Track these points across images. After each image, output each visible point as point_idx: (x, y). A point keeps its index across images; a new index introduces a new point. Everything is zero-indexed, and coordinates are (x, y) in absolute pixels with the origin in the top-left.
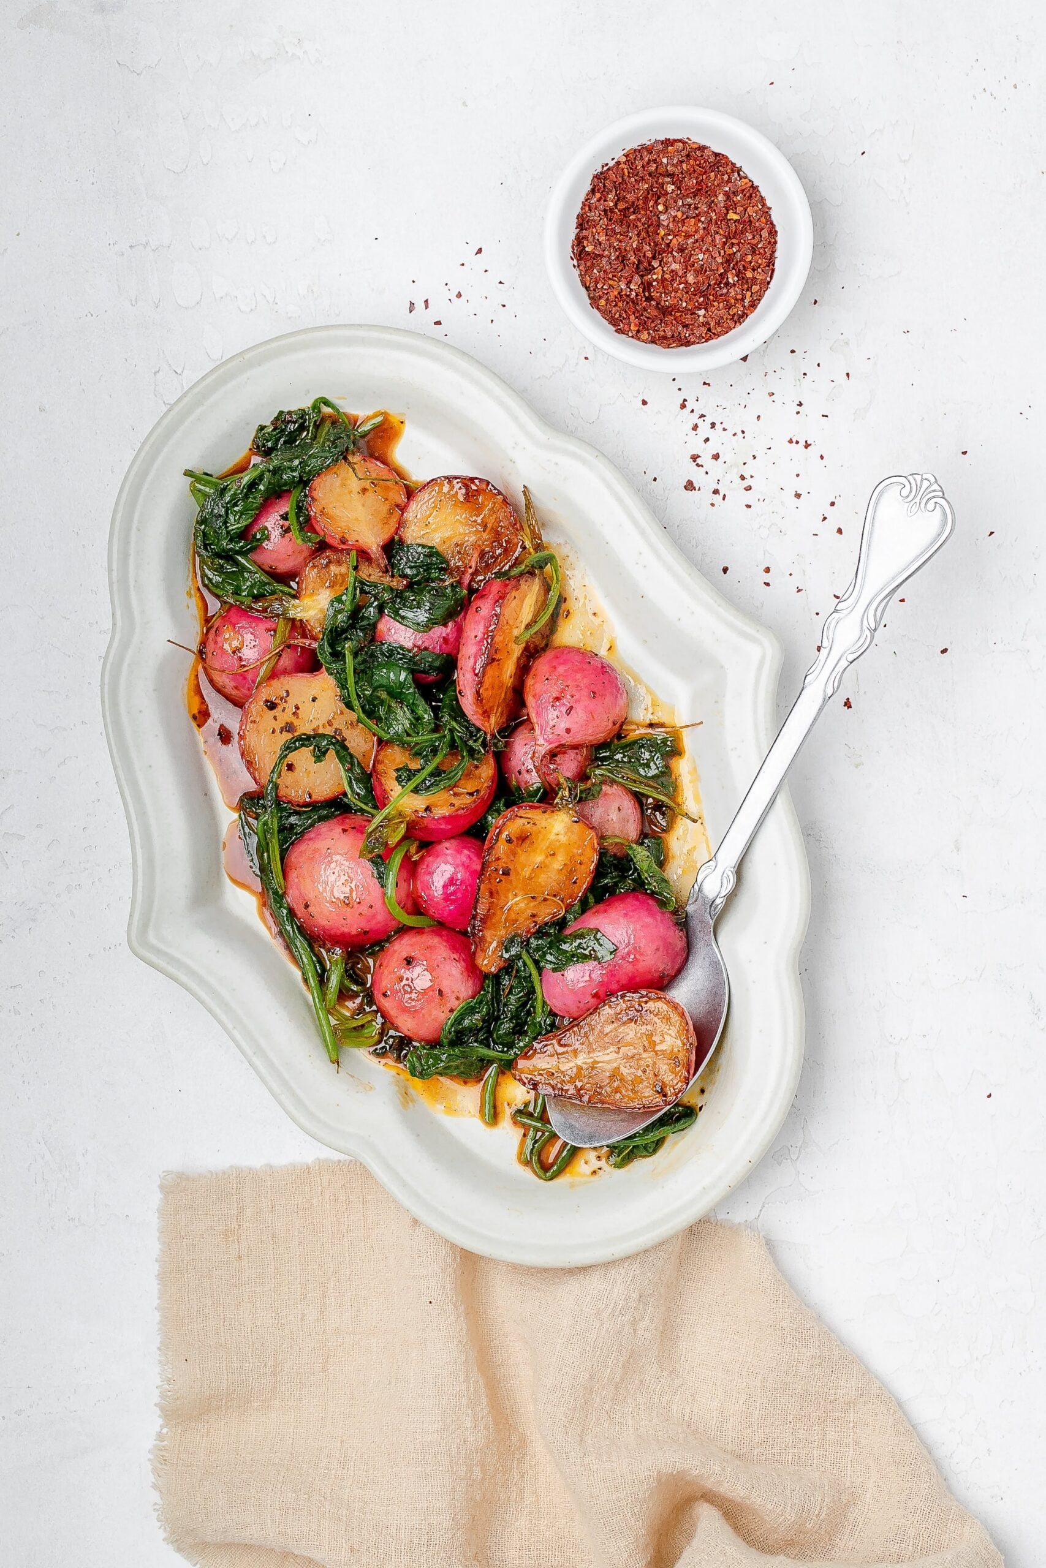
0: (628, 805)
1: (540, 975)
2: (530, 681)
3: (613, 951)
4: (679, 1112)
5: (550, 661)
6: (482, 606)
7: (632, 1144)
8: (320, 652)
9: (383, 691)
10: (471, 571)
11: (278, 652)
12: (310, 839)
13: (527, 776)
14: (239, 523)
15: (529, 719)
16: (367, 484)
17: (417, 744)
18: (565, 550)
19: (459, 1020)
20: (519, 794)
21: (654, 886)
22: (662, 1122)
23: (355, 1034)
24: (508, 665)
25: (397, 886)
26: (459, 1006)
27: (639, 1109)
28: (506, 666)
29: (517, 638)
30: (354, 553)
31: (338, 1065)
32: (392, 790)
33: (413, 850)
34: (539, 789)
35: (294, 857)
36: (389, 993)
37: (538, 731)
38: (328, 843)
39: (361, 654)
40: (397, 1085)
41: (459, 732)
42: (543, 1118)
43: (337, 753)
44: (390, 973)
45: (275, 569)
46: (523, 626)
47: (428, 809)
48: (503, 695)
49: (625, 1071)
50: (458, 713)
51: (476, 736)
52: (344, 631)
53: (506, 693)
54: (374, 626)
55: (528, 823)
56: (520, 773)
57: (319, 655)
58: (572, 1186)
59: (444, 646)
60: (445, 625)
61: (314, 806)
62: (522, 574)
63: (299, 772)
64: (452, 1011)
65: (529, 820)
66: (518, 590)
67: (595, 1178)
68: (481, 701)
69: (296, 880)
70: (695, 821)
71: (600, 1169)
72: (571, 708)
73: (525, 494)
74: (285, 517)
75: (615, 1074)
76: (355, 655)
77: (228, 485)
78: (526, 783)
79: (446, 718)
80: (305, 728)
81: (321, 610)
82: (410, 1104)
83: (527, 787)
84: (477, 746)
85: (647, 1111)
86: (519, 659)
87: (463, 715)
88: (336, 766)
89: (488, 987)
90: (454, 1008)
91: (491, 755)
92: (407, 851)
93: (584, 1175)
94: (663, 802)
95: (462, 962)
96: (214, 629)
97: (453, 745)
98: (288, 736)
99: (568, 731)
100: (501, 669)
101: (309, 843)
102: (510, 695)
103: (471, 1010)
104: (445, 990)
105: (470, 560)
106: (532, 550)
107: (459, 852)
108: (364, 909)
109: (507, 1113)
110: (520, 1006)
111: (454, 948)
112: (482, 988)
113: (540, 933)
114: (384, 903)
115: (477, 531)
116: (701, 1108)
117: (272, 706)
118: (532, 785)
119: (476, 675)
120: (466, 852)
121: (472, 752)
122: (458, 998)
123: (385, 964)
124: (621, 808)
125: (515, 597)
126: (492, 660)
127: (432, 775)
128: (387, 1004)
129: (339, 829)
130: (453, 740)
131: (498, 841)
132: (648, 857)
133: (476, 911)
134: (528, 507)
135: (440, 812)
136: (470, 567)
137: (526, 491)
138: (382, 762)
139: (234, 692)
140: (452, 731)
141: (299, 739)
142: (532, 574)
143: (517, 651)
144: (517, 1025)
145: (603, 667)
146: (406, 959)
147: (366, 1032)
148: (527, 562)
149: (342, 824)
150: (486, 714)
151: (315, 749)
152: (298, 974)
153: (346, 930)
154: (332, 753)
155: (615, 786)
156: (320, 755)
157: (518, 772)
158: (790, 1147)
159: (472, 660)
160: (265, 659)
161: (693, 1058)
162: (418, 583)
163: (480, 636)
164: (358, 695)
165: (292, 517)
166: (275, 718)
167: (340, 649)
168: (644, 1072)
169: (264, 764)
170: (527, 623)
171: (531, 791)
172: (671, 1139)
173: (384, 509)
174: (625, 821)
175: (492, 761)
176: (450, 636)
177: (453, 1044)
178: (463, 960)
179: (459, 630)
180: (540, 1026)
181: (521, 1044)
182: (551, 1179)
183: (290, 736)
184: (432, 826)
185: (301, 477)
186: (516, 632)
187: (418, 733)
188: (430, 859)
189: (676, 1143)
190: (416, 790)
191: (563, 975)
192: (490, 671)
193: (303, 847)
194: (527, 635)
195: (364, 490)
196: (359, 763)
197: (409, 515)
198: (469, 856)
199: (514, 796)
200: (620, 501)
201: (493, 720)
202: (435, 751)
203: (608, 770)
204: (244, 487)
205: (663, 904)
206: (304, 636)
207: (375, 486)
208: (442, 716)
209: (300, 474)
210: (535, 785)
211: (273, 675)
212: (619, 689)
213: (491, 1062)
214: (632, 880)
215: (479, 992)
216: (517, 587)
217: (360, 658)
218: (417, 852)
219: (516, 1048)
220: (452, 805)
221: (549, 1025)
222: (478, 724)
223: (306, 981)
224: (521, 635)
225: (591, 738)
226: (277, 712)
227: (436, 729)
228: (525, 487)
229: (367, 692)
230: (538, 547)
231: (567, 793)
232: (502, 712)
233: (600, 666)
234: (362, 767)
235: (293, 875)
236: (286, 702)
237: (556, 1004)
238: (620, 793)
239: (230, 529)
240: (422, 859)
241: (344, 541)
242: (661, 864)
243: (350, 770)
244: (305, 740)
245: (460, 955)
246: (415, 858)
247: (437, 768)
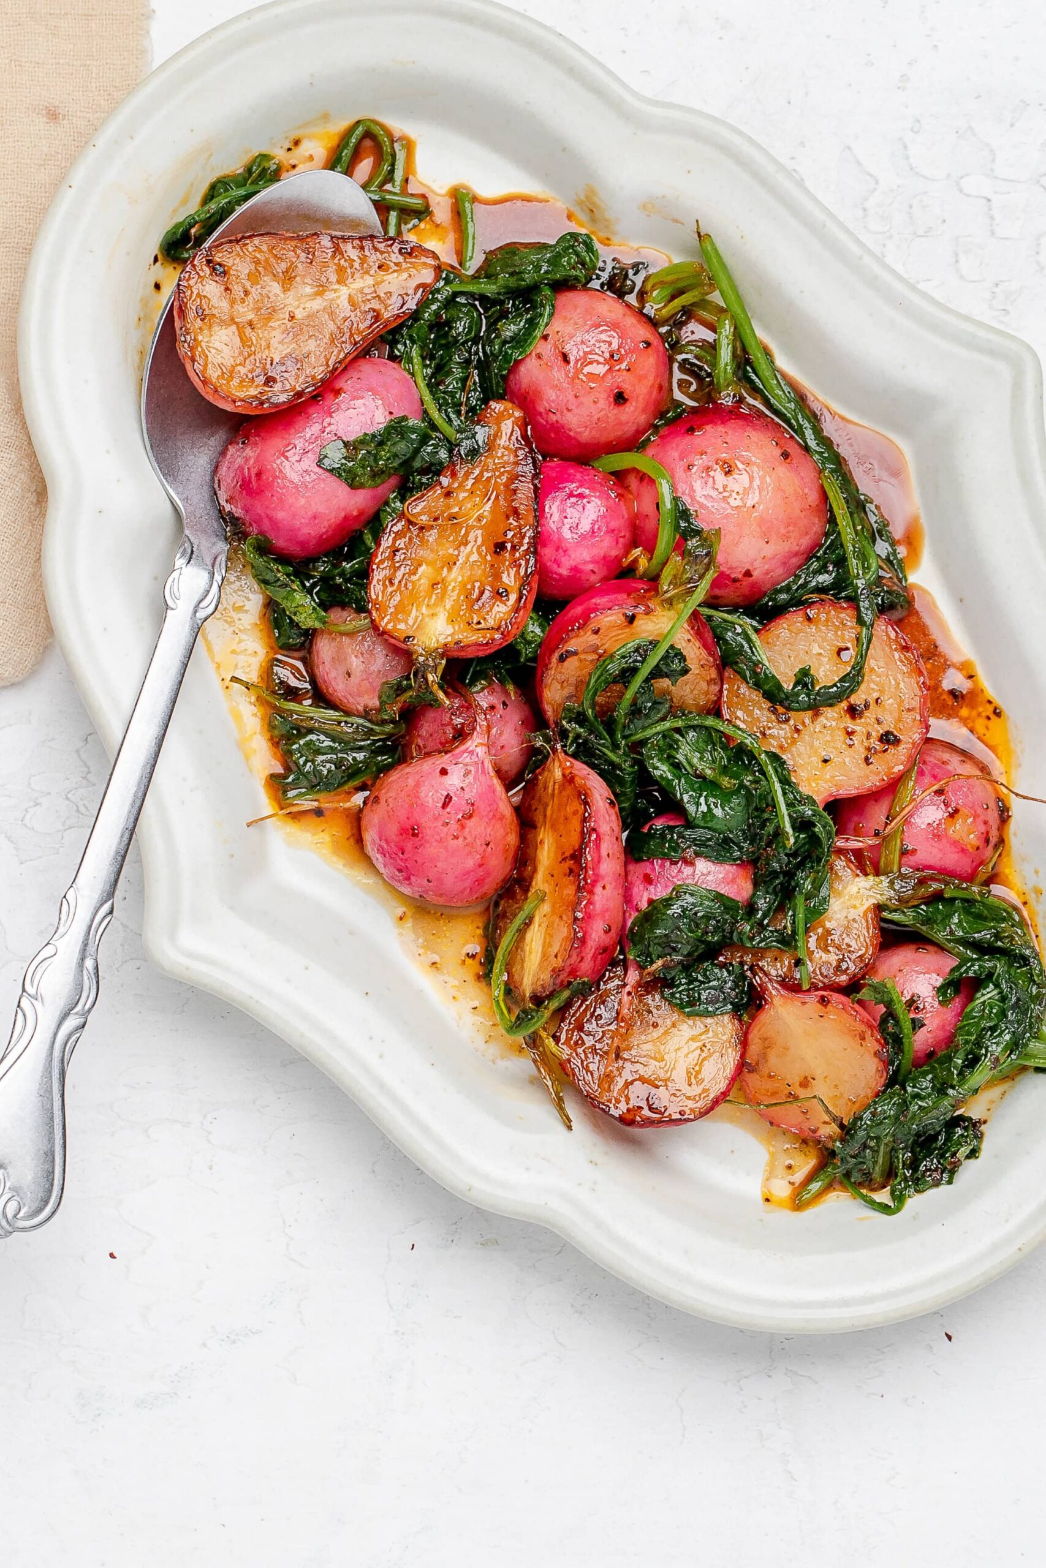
0: (337, 685)
1: (425, 412)
2: (512, 839)
3: (323, 459)
4: (187, 250)
5: (488, 874)
6: (603, 936)
7: (247, 188)
8: (830, 826)
9: (727, 788)
10: (628, 988)
11: (891, 822)
12: (796, 554)
13: (493, 700)
14: (983, 1003)
15: (508, 788)
16: (802, 1093)
17: (663, 719)
18: (493, 1050)
19: (532, 324)
20: (500, 673)
21: (280, 573)
22: (211, 224)
23: (681, 285)
24: (548, 859)
25: (658, 504)
26: (538, 346)
27: (245, 237)
28: (552, 855)
29: (543, 900)
30: (806, 987)
31: (699, 234)
32: (689, 640)
33: (643, 563)
34: (473, 683)
35: (817, 526)
36: (641, 345)
37: (489, 766)
38: (769, 550)
39: (769, 835)
40: (606, 220)
41: (603, 745)
42: (382, 208)
43: (780, 687)
44: (645, 377)
45: (919, 948)
46: (537, 920)
47: (631, 619)
48: (549, 813)
49: (275, 288)
50: (609, 775)
51: (578, 745)
52: (800, 866)
53: (545, 816)
54: (756, 885)
55: (479, 623)
56: (504, 704)
57: (831, 823)
58: (326, 117)
59: (648, 871)
60: (651, 902)
61: (798, 603)
62: (551, 996)
63: (829, 650)
64: (545, 337)
65: (479, 626)
66: (553, 970)
67: (295, 135)
68: (579, 794)
69: (806, 491)
70: (234, 679)
71: (289, 149)
72: (444, 806)
73: (570, 1121)
74: (917, 1025)
75: (288, 279)
76: (778, 833)
77: (1009, 1055)
78: (492, 692)
79: (626, 765)
80: (832, 716)
81: (839, 894)
82: (583, 198)
83: (489, 684)
84: (573, 728)
85: (233, 236)
86: (535, 870)
87: (602, 774)
88: (777, 668)
89: (498, 383)
90: (542, 341)
91: (551, 722)
92: (651, 559)
93: (310, 137)
94: (286, 699)
95: (542, 410)
96: (992, 844)
97: (610, 726)
98: (857, 699)
99: (444, 772)
100: (559, 846)
101: (797, 548)
102: (539, 818)
103: (520, 341)
104: (559, 365)
105: (631, 1004)
106: (544, 1034)
107: (575, 569)
108: (699, 462)
109: (442, 213)
110: (445, 364)
111: (557, 428)
112: (505, 378)
113: (435, 469)
114: (673, 477)
115: (629, 1049)
116: (156, 260)
117: (888, 739)
118: (483, 689)
119: (594, 830)
120: (564, 572)
121: (580, 719)
122: (539, 357)
123: (655, 392)
124: (347, 676)
125: (556, 956)
126: (576, 856)
127: (634, 671)
128: (643, 332)
129: (755, 574)
130: (612, 734)
131: (520, 589)
132: (295, 614)
133: (535, 486)
134: (560, 1099)
135: (610, 619)
136: (629, 993)
137: (567, 1123)
138: (710, 682)
139: (946, 756)
140: (615, 746)
141: (839, 697)
142: (538, 1000)
143: (540, 882)
144: (446, 334)
145: (408, 878)
146: (625, 400)
147: (667, 292)
148: (547, 1014)
149: (753, 586)
150: (569, 779)
151: (813, 686)
152: (782, 362)
153: (721, 429)
154: (788, 686)
155: (361, 708)
156: (804, 678)
157: (507, 705)
159: (604, 853)
160: (910, 807)
161: (177, 324)
162: (702, 958)
163: (598, 890)
164: (763, 772)
165: (907, 1026)
166: (878, 722)
167: (802, 836)
168: (246, 293)
169: (883, 650)
170: (532, 927)
171: (484, 679)
172: (193, 207)
173: (774, 1062)
174: (339, 658)
175: (550, 713)
176: (641, 888)
177: (535, 288)
178: (540, 414)
179: (627, 898)
180: (411, 338)
181: (434, 307)
182: (358, 122)
183: (854, 699)
184: (622, 596)
185: (904, 1088)
186: (546, 908)
187: (664, 737)
188: (614, 553)
189: (187, 200)
190: (654, 644)
191: (391, 413)
192: (574, 839)
193: (806, 542)
194: (528, 907)
195: (805, 1083)
196: (744, 678)
197: (732, 1058)
198: (559, 566)
199: (507, 670)
200: (425, 1129)
201: (558, 774)
202: (635, 711)
203: (375, 733)
204: (986, 1056)
205: (264, 549)
206: (858, 853)
207: (790, 1093)
208: (632, 766)
209: (906, 1091)
210: (479, 687)
211: (891, 788)
212: (378, 850)
213: (475, 277)
214: (313, 577)
215: (509, 373)
216: (556, 972)
217: (770, 828)
218: (635, 561)
219: (440, 302)
220: (596, 632)
221: (397, 340)
222: (578, 765)
223: (767, 353)
224: (537, 907)
225: (408, 770)
226: (879, 731)
227: (636, 747)
228: (570, 1128)
229: (750, 778)
230: (534, 1041)
231: (430, 677)
232: (545, 788)
233: (413, 879)
234: (739, 673)
235: (813, 497)
236: (869, 749)
237: (394, 372)
238: (351, 700)
239: (995, 992)
240: (627, 553)
241: (823, 1001)
242: (271, 605)
243: (757, 664)
244: (830, 699)
245: (547, 422)
246: (637, 551)
247: (626, 684)
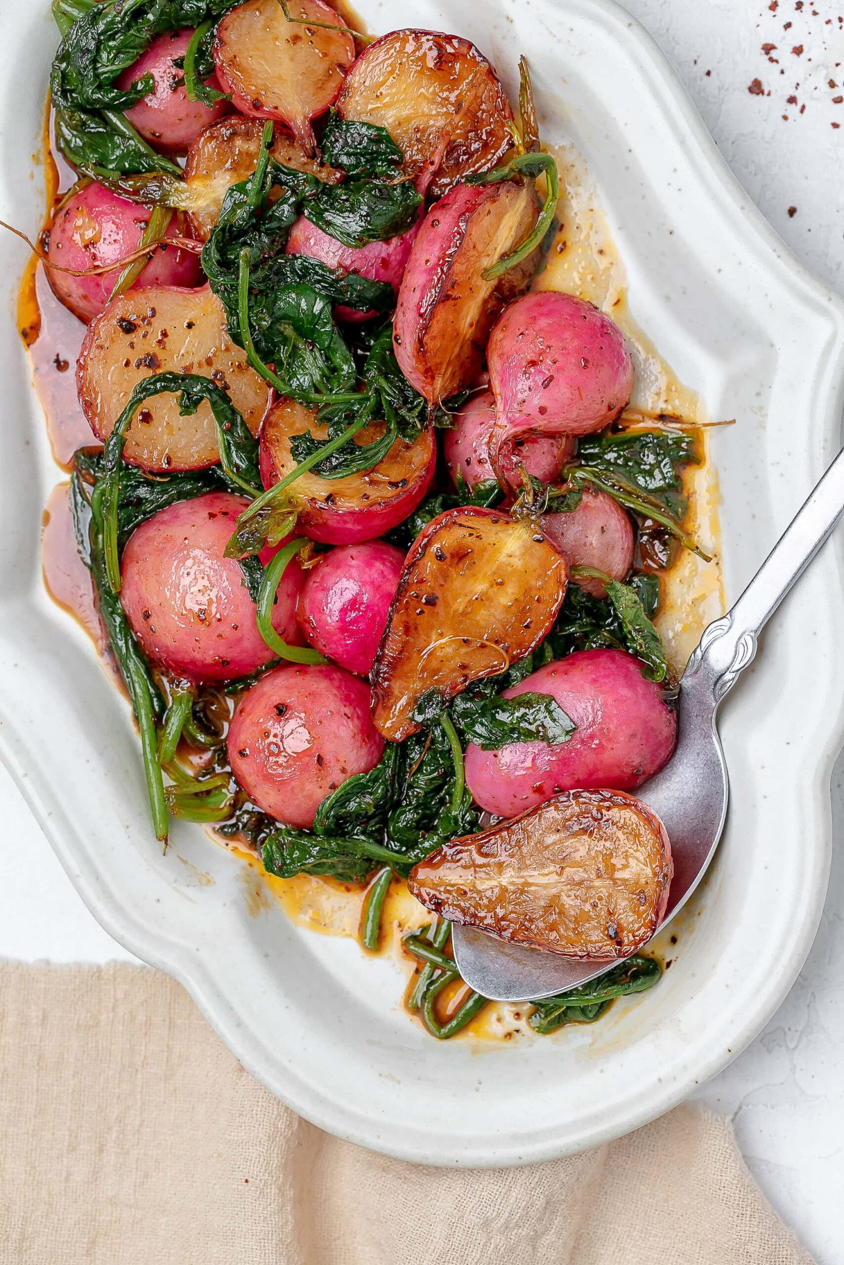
0: (616, 525)
1: (464, 751)
2: (498, 335)
3: (570, 731)
4: (637, 965)
5: (529, 309)
6: (441, 218)
7: (564, 1004)
8: (205, 259)
9: (289, 324)
10: (432, 168)
11: (148, 253)
12: (163, 523)
13: (478, 469)
14: (113, 64)
15: (490, 390)
16: (302, 31)
17: (327, 405)
18: (570, 158)
19: (343, 801)
20: (464, 493)
21: (638, 643)
22: (612, 978)
23: (197, 802)
24: (470, 307)
25: (275, 602)
26: (344, 782)
27: (581, 957)
28: (465, 309)
29: (486, 270)
30: (269, 125)
31: (166, 844)
32: (283, 466)
33: (305, 553)
34: (493, 488)
35: (138, 545)
36: (248, 751)
37: (500, 406)
38: (187, 530)
39: (263, 269)
40: (247, 882)
41: (389, 395)
42: (446, 951)
43: (214, 404)
44: (253, 724)
45: (159, 137)
46: (496, 256)
47: (330, 498)
48: (457, 350)
49: (568, 901)
50: (391, 368)
51: (412, 403)
52: (242, 233)
53: (461, 348)
54: (287, 231)
55: (471, 535)
56: (468, 463)
57: (202, 262)
58: (475, 1051)
59: (382, 271)
60: (387, 241)
61: (172, 475)
62: (503, 181)
63: (158, 427)
64: (333, 787)
65: (471, 531)
66: (494, 201)
67: (509, 1044)
68: (425, 352)
69: (136, 578)
70: (708, 559)
71: (517, 1031)
72: (551, 378)
73: (521, 68)
74: (179, 64)
75: (553, 904)
76: (254, 268)
77: (104, 9)
78: (476, 477)
79: (373, 373)
80: (173, 364)
81: (216, 201)
82: (262, 909)
83: (477, 484)
84: (412, 417)
85: (590, 960)
86: (485, 302)
87: (398, 372)
88: (211, 423)
89: (389, 759)
90: (336, 783)
91: (431, 432)
92: (296, 555)
93: (495, 1037)
94: (666, 527)
95: (356, 721)
96: (64, 212)
97: (377, 411)
98: (146, 373)
99: (543, 410)
100: (457, 311)
101: (161, 528)
102: (467, 351)
103: (359, 789)
104: (328, 757)
105: (433, 153)
106: (521, 149)
107: (369, 564)
108: (225, 629)
109: (395, 938)
110: (432, 791)
111: (347, 700)
112: (380, 760)
113: (470, 691)
114: (254, 624)
115: (447, 114)
116: (669, 964)
117: (129, 327)
118: (485, 481)
119: (421, 315)
120: (378, 565)
121: (403, 425)
122: (344, 771)
123: (248, 709)
124: (605, 528)
125: (489, 212)
126: (444, 298)
127: (342, 450)
128: (245, 767)
129: (205, 514)
130: (379, 405)
131: (424, 554)
132: (635, 602)
133: (382, 650)
134: (523, 87)
135: (348, 504)
136: (432, 163)
137: (524, 64)
138: (276, 425)
139: (82, 304)
140: (378, 392)
141: (163, 378)
142: (518, 183)
143: (484, 289)
144: (424, 817)
145: (603, 326)
146: (276, 707)
147: (212, 800)
148: (512, 164)
149: (211, 505)
150: (429, 373)
151: (183, 395)
152: (127, 708)
153: (197, 656)
154: (206, 404)
155: (601, 497)
156: (190, 405)
157: (467, 461)
158: (787, 1031)
159: (418, 293)
160: (127, 260)
161: (666, 895)
162: (356, 178)
163: (433, 260)
164: (251, 326)
165: (189, 64)
166: (132, 345)
167: (233, 257)
168: (595, 906)
169: (109, 409)
170: (503, 251)
171: (480, 490)
172: (621, 1003)
173: (320, 68)
174: (609, 547)
175: (430, 440)
176: (393, 258)
177: (330, 833)
178: (358, 717)
179: (407, 251)
180: (456, 822)
181: (427, 844)
182: (447, 1037)
183: (150, 373)
184: (332, 523)
185: (209, 9)
186: (486, 262)
187: (331, 390)
188: (327, 570)
189: (626, 1010)
190: (316, 470)
191: (495, 756)
192: (442, 314)
193: (151, 532)
194: (501, 270)
195: (296, 39)
196: (243, 423)
197: (355, 79)
198: (382, 572)
199: (457, 494)
200: (656, 94)
201: (439, 382)
202: (350, 418)
203: (593, 473)
204: (125, 14)
205: (649, 671)
206: (188, 235)
207: (312, 34)
208: (369, 370)
209: (207, 5)
210: (489, 483)
211: (137, 285)
212: (623, 361)
213: (381, 864)
214: (610, 632)
215: (375, 766)
216: (493, 199)
217: (260, 274)
218: (310, 559)
219: (419, 849)
220: (366, 497)
221: (470, 823)
222: (418, 386)
223: (137, 719)
224: (493, 267)
225: (574, 425)
226: (134, 337)
227: (358, 387)
228: (523, 57)
229: (264, 323)
230: (531, 146)
231: (530, 499)
232: (453, 374)
233: (599, 323)
234: (247, 428)
235: (132, 570)
236: (149, 324)
237: (481, 793)
238: (607, 507)
239: (100, 71)
240: (316, 567)
241: (257, 105)
242: (653, 614)
243: (229, 431)
244: (171, 381)
245: (354, 708)
246: (307, 565)
247: (351, 441)
